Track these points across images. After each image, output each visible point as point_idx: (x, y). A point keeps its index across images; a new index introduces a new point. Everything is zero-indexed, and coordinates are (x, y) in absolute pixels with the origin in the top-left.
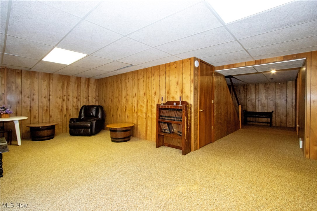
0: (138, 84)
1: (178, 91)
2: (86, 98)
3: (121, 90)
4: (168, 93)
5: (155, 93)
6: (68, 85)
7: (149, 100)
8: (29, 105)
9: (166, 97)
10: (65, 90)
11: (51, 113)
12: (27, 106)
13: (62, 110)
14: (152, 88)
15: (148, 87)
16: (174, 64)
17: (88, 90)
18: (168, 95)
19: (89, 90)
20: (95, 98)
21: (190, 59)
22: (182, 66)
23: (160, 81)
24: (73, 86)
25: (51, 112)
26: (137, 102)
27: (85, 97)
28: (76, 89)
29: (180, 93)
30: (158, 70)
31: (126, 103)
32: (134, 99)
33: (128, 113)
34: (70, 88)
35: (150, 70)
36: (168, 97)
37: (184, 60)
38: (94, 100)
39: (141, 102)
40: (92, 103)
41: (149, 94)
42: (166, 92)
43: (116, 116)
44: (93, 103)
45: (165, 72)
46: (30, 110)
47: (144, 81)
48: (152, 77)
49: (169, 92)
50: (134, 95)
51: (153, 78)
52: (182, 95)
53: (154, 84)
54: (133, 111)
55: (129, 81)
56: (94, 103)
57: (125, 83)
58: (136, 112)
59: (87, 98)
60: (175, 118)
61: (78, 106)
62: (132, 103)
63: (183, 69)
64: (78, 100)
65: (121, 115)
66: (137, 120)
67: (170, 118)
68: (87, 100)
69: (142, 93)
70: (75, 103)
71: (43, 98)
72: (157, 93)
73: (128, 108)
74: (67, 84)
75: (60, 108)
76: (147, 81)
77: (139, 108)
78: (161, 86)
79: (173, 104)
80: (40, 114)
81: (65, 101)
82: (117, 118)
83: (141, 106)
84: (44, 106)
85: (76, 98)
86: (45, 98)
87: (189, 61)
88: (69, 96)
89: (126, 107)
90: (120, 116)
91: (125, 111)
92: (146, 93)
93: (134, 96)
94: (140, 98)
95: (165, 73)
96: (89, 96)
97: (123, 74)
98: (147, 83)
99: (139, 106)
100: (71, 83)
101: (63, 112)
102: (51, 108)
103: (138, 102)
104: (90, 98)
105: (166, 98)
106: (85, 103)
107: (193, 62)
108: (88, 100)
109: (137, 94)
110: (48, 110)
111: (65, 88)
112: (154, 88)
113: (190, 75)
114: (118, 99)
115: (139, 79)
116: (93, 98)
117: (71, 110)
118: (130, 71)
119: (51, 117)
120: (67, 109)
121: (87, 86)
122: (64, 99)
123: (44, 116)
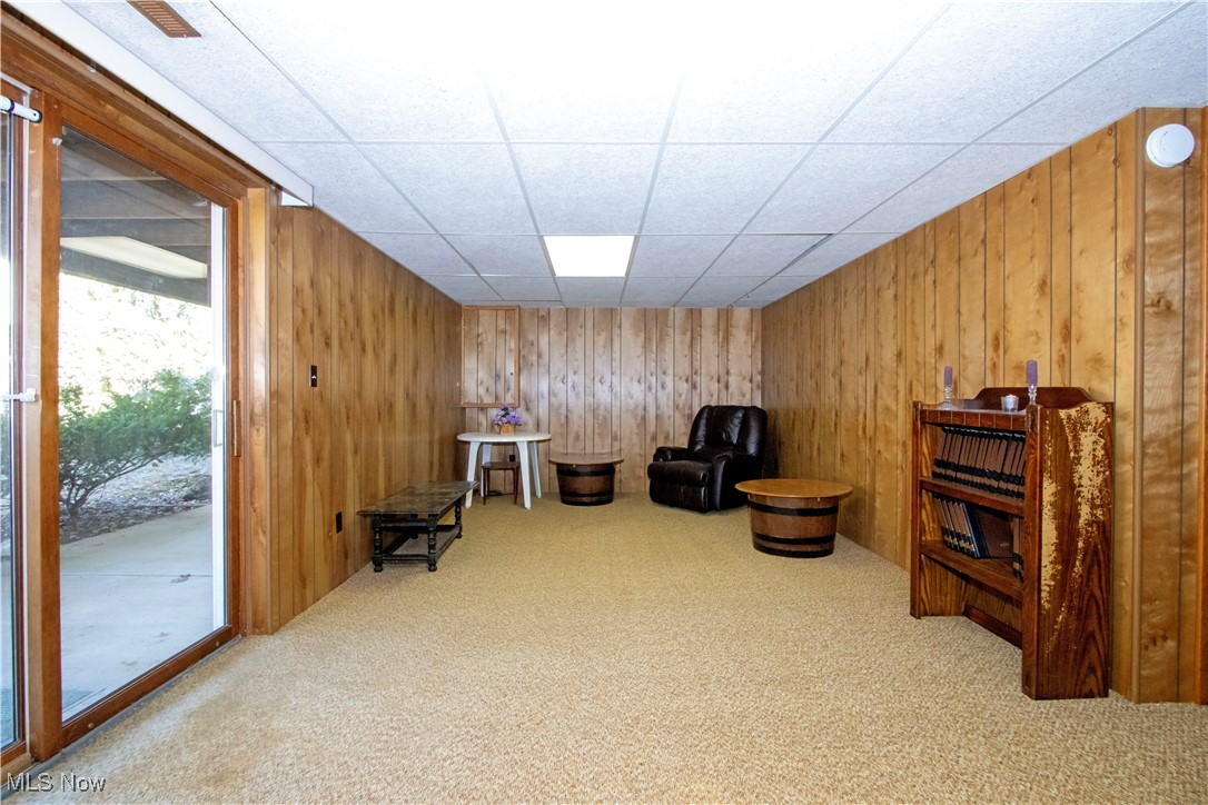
0: (877, 312)
1: (1047, 328)
2: (718, 381)
3: (822, 344)
4: (996, 347)
5: (940, 350)
6: (661, 340)
7: (915, 383)
8: (565, 401)
9: (989, 364)
10: (654, 356)
11: (614, 428)
12: (560, 406)
13: (643, 419)
14: (929, 325)
15: (913, 323)
16: (1027, 184)
17: (728, 351)
18: (998, 356)
19: (731, 350)
20: (751, 381)
21: (1113, 129)
22: (1064, 188)
23: (959, 286)
24: (676, 343)
25: (615, 423)
26: (873, 393)
27: (716, 378)
28: (686, 351)
29: (1057, 340)
30: (953, 235)
31: (838, 397)
32: (861, 380)
33: (842, 441)
34: (668, 348)
35: (919, 242)
36: (994, 365)
37: (1079, 145)
38: (747, 386)
39: (885, 395)
40: (741, 398)
41: (917, 353)
42: (989, 338)
43: (808, 450)
44: (744, 396)
45: (981, 237)
46: (567, 418)
47: (896, 296)
48: (925, 273)
49: (1001, 341)
50: (864, 365)
51: (930, 278)
52: (1064, 351)
53: (935, 307)
54: (860, 433)
55: (845, 304)
56: (748, 396)
57: (835, 312)
58: (870, 439)
59: (722, 379)
60: (999, 476)
61: (691, 408)
62: (857, 398)
63: (1075, 198)
64: (694, 386)
65: (821, 447)
66: (873, 474)
67: (977, 479)
68: (722, 385)
69: (889, 352)
70: (684, 396)
71: (598, 385)
72: (946, 348)
73: (843, 421)
74: (661, 337)
75: (640, 412)
76: (909, 292)
77: (880, 418)
78: (964, 310)
79: (998, 406)
80: (589, 430)
81: (654, 391)
82: (811, 458)
83: (887, 409)
84: (599, 407)
85: (687, 381)
86: (602, 382)
87: (1110, 141)
88: (664, 373)
89: (836, 415)
90: (819, 449)
91: (833, 429)
92: (903, 352)
93: (861, 368)
94: (882, 377)
95: (984, 241)
96: (728, 373)
97: (826, 276)
98: (908, 303)
99: (879, 409)
100: (671, 331)
101: (648, 426)
103: (876, 391)
104: (733, 380)
105: (989, 372)
106: (715, 396)
107: (1130, 145)
108: (727, 387)
109: (872, 359)
110: (609, 420)
111: (654, 349)
112: (934, 326)
113: (1115, 228)
114: (813, 382)
115: (879, 290)
116: (744, 378)
117: (669, 418)
118: (847, 262)
119: (614, 438)
120: (658, 417)
121: (724, 338)
122: (650, 383)
123: (599, 434)
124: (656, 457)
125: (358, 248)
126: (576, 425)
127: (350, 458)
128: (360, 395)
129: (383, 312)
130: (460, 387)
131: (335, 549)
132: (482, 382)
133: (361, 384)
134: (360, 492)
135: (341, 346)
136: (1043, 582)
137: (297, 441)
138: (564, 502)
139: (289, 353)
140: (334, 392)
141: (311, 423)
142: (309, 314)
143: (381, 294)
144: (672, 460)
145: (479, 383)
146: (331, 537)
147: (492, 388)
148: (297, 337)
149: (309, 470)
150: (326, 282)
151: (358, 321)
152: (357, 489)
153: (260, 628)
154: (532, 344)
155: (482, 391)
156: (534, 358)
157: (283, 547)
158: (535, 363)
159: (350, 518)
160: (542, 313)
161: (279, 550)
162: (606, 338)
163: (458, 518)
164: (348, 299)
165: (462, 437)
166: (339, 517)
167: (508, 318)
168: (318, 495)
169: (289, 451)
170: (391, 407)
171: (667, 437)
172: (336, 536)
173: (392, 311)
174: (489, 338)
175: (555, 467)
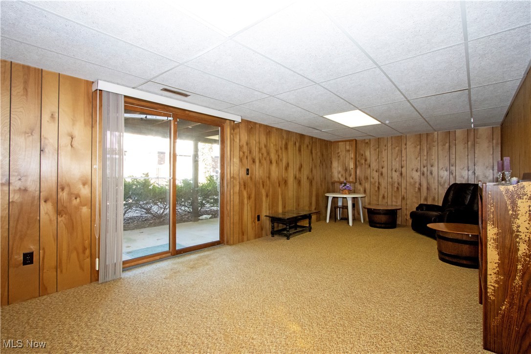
2: (468, 170)
6: (430, 149)
8: (377, 180)
10: (425, 157)
11: (403, 193)
12: (375, 182)
13: (419, 189)
17: (474, 152)
19: (476, 152)
20: (492, 169)
24: (439, 150)
25: (403, 190)
27: (466, 168)
28: (446, 154)
34: (434, 153)
38: (490, 172)
40: (485, 179)
44: (487, 178)
46: (378, 188)
56: (490, 178)
59: (471, 168)
61: (449, 184)
64: (451, 173)
70: (443, 178)
71: (394, 172)
74: (430, 147)
75: (417, 186)
80: (390, 194)
81: (426, 175)
84: (395, 182)
85: (446, 170)
86: (396, 171)
88: (432, 166)
96: (474, 165)
100: (436, 144)
101: (422, 193)
102: (403, 185)
104: (478, 169)
106: (466, 178)
108: (474, 173)
110: (400, 189)
111: (425, 154)
116: (487, 168)
117: (435, 189)
119: (403, 198)
120: (428, 189)
121: (472, 145)
122: (424, 171)
123: (395, 196)
124: (417, 208)
125: (268, 130)
126: (382, 191)
127: (264, 198)
128: (269, 178)
129: (281, 149)
130: (331, 174)
131: (257, 227)
132: (340, 172)
133: (270, 173)
134: (269, 210)
135: (260, 162)
136: (489, 283)
137: (240, 192)
138: (371, 226)
139: (238, 166)
140: (257, 177)
141: (246, 186)
142: (246, 154)
143: (280, 143)
144: (425, 210)
145: (339, 172)
146: (255, 222)
147: (344, 175)
148: (241, 160)
149: (246, 201)
150: (253, 143)
151: (268, 153)
152: (268, 208)
153: (228, 244)
154: (362, 155)
155: (340, 176)
156: (363, 161)
157: (235, 221)
158: (363, 163)
159: (263, 218)
160: (367, 141)
161: (233, 223)
162: (398, 150)
163: (310, 224)
164: (263, 147)
165: (327, 195)
166: (259, 217)
167: (351, 145)
168: (249, 208)
169: (238, 194)
170: (286, 182)
171: (434, 199)
172: (257, 222)
173: (286, 148)
174: (342, 154)
175: (366, 210)
